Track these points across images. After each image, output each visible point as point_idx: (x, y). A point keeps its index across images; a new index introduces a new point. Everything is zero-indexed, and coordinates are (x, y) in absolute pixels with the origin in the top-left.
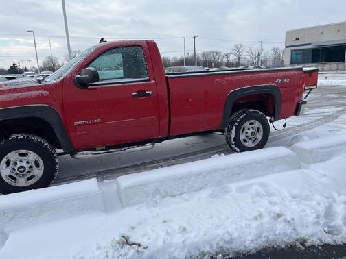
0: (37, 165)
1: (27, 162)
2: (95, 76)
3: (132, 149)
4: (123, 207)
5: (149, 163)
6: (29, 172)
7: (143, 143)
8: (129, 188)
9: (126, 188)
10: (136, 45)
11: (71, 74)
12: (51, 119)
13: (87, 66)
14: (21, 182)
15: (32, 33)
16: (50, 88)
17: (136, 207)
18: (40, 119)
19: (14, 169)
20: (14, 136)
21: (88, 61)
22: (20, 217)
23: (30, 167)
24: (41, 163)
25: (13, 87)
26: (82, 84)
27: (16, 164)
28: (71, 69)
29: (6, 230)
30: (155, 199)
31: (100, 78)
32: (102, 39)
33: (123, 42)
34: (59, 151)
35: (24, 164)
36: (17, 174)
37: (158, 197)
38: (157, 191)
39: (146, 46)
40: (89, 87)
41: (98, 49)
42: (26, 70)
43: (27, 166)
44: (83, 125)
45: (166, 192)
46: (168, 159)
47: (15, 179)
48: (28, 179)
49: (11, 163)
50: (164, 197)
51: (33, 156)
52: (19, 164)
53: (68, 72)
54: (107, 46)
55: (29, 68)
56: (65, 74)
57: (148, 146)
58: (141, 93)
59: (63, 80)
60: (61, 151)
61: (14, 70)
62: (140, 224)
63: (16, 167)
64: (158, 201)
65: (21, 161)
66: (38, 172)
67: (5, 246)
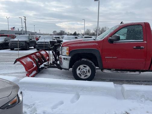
0: (89, 72)
1: (86, 70)
2: (118, 38)
3: (129, 73)
4: (125, 99)
5: (135, 81)
6: (86, 74)
7: (135, 71)
8: (129, 91)
9: (127, 91)
10: (139, 25)
11: (107, 37)
12: (97, 55)
13: (114, 34)
14: (83, 77)
15: (84, 20)
16: (98, 42)
17: (132, 100)
18: (92, 54)
19: (81, 71)
20: (83, 59)
21: (115, 32)
22: (85, 90)
23: (87, 72)
24: (90, 71)
25: (85, 41)
26: (111, 41)
27: (82, 70)
28: (108, 35)
29: (79, 94)
30: (142, 100)
31: (121, 38)
32: (122, 22)
33: (132, 23)
34: (97, 68)
35: (85, 70)
36: (82, 73)
37: (143, 99)
38: (143, 96)
39: (144, 25)
40: (114, 43)
41: (120, 26)
42: (79, 34)
43: (85, 71)
44: (109, 58)
45: (148, 98)
46: (145, 81)
47: (81, 75)
48: (85, 76)
49: (81, 69)
50: (147, 100)
51: (88, 68)
52: (83, 70)
53: (106, 36)
54: (124, 25)
55: (80, 34)
56: (105, 37)
57: (137, 73)
58: (138, 47)
59: (104, 39)
61: (75, 34)
62: (134, 109)
63: (82, 71)
64: (143, 101)
65: (84, 69)
66: (89, 74)
67: (78, 100)
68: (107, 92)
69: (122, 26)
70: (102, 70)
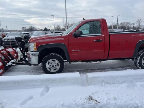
0: (58, 65)
1: (55, 64)
2: (81, 33)
3: (92, 63)
4: (89, 85)
5: (98, 69)
6: (55, 67)
7: (96, 61)
8: (92, 78)
9: (91, 78)
10: (97, 21)
11: (72, 32)
12: (64, 49)
13: (78, 29)
14: (52, 71)
15: (53, 16)
16: (64, 37)
17: (95, 86)
18: (60, 48)
19: (50, 65)
20: (52, 54)
21: (79, 27)
22: (54, 83)
23: (56, 65)
24: (59, 64)
25: (52, 36)
26: (76, 36)
27: (51, 64)
28: (72, 30)
29: (49, 86)
30: (102, 84)
31: (83, 33)
32: (84, 19)
33: (92, 19)
34: (65, 61)
35: (54, 64)
36: (51, 67)
37: (103, 83)
38: (103, 81)
39: (101, 21)
40: (78, 37)
41: (82, 22)
42: (50, 30)
43: (55, 65)
45: (107, 82)
46: (106, 69)
47: (50, 69)
48: (55, 70)
50: (106, 84)
51: (57, 62)
52: (52, 64)
53: (71, 31)
54: (86, 21)
56: (70, 32)
57: (99, 62)
58: (98, 40)
59: (69, 35)
60: (66, 61)
62: (96, 93)
63: (51, 65)
64: (103, 85)
65: (53, 63)
66: (58, 68)
67: (48, 92)
68: (74, 82)
69: (84, 22)
70: (70, 62)
